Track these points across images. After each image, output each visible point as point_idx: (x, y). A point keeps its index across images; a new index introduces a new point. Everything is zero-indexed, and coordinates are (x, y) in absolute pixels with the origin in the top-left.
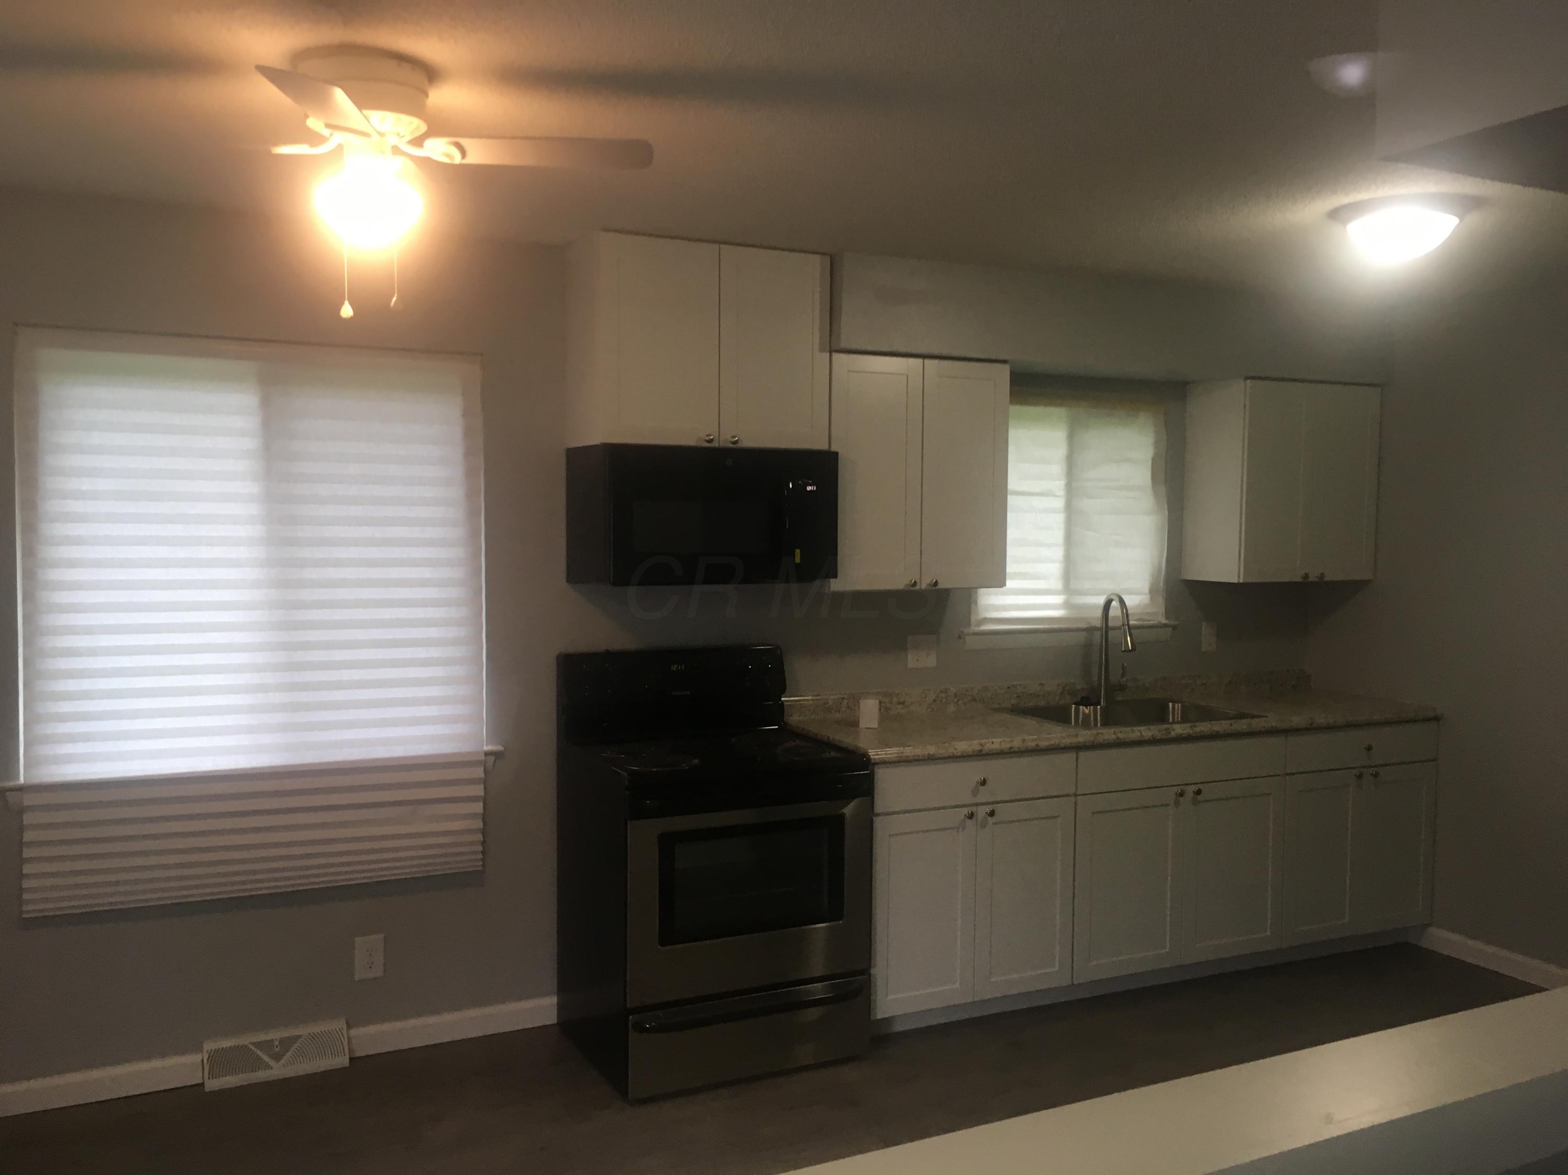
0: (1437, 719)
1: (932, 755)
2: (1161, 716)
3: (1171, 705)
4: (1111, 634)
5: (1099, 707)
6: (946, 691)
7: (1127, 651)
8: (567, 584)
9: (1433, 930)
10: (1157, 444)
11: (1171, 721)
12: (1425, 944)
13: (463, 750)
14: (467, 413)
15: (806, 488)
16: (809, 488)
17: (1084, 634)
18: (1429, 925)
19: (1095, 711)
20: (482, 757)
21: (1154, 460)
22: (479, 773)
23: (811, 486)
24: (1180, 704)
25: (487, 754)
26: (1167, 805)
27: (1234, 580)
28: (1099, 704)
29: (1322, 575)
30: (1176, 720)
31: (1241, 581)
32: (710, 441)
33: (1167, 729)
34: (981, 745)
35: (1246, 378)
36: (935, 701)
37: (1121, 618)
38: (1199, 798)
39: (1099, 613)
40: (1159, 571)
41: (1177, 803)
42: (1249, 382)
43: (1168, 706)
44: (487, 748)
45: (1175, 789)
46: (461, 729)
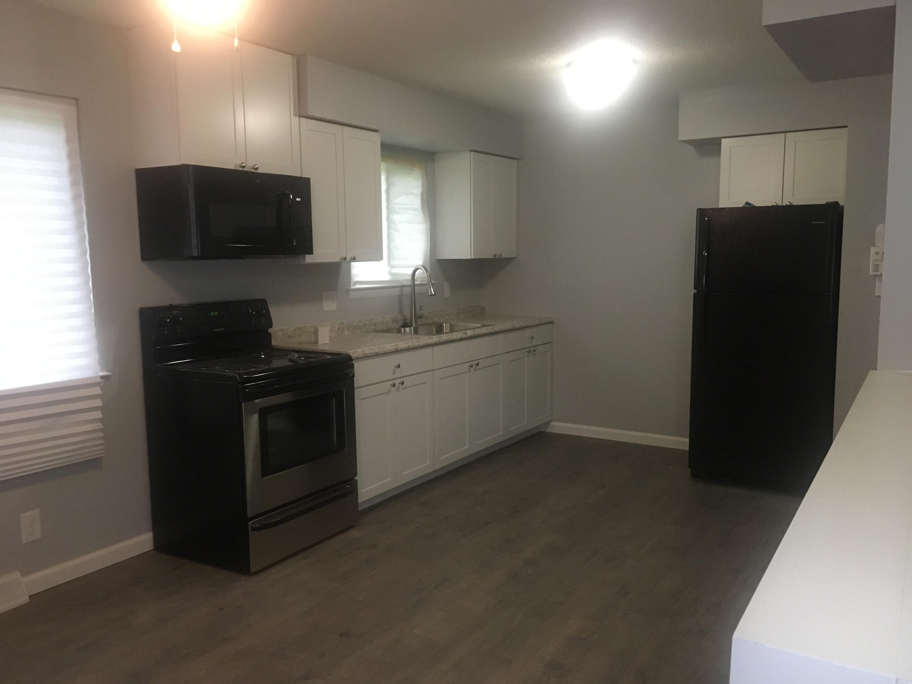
0: (552, 322)
1: (377, 353)
2: (440, 330)
3: (444, 324)
4: (416, 288)
5: (412, 327)
6: (343, 323)
7: (432, 295)
8: (141, 262)
9: (553, 423)
10: (423, 185)
11: (445, 332)
12: (549, 430)
13: (86, 376)
14: (68, 141)
15: (296, 199)
16: (298, 199)
17: (399, 289)
18: (550, 421)
19: (410, 330)
20: (99, 380)
21: (422, 194)
22: (97, 391)
23: (299, 198)
24: (449, 324)
25: (102, 377)
26: (466, 372)
27: (468, 257)
28: (412, 326)
29: (501, 255)
30: (447, 331)
31: (472, 258)
32: (244, 167)
33: (465, 333)
34: (396, 346)
35: (471, 151)
36: (338, 329)
37: (427, 277)
38: (478, 367)
39: (409, 277)
40: (427, 254)
41: (469, 371)
42: (472, 153)
43: (443, 325)
44: (101, 374)
45: (468, 364)
46: (82, 362)
